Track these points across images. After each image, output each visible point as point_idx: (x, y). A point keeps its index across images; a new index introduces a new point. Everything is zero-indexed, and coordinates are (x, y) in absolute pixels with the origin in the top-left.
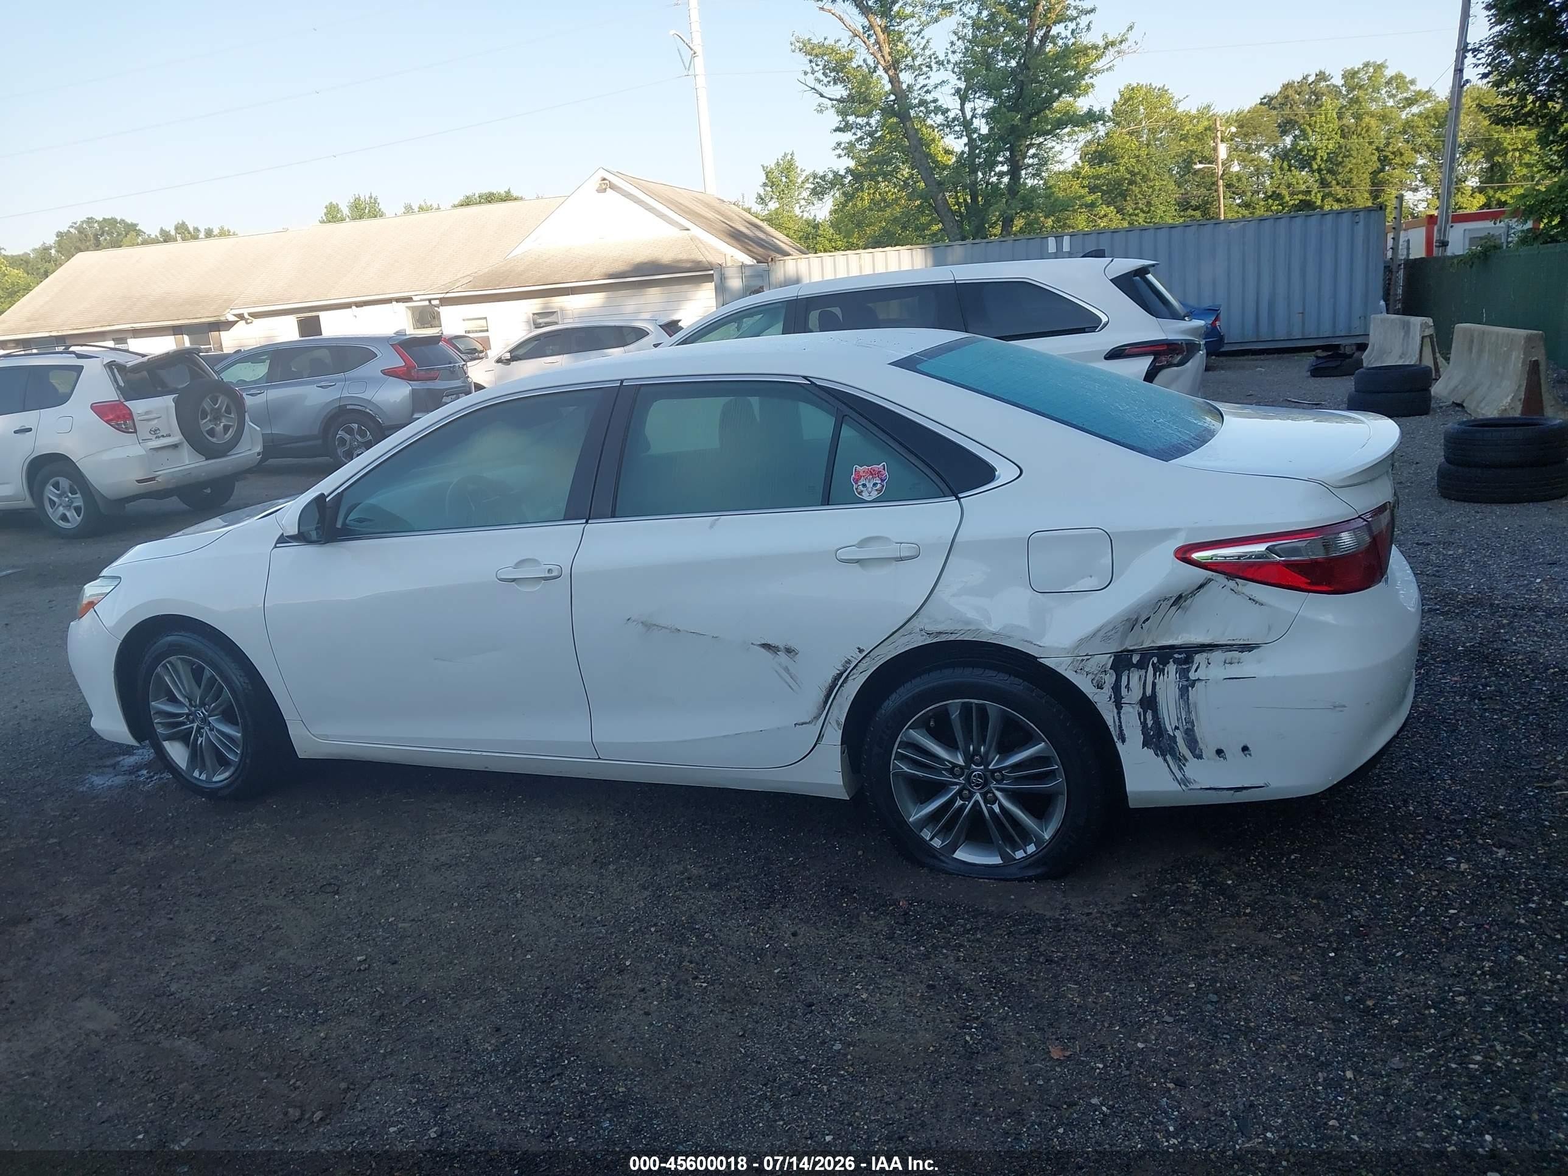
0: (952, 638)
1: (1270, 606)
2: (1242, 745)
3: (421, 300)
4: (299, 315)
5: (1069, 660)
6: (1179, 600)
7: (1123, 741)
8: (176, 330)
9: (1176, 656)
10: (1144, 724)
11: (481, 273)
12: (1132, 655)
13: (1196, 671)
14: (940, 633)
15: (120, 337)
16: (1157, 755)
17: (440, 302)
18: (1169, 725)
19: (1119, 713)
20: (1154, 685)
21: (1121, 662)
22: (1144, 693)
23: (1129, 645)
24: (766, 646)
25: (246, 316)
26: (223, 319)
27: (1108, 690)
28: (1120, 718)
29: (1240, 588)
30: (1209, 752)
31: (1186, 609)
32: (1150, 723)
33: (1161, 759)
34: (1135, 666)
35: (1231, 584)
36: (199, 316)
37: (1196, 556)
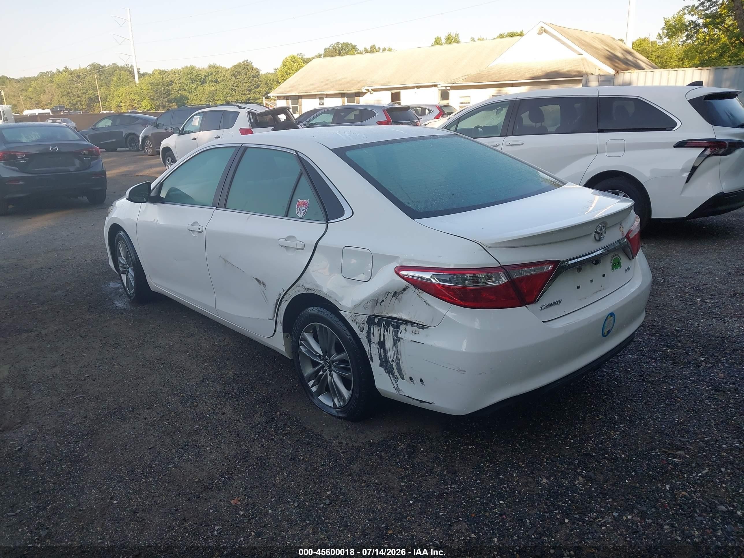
0: (313, 292)
1: (433, 307)
2: (420, 378)
3: (441, 87)
4: (392, 91)
5: (351, 315)
6: (395, 294)
7: (372, 361)
8: (343, 95)
9: (393, 323)
10: (380, 354)
11: (472, 74)
12: (375, 318)
13: (400, 333)
14: (309, 289)
15: (321, 97)
16: (386, 372)
17: (451, 88)
18: (390, 358)
19: (370, 346)
20: (384, 335)
21: (371, 321)
22: (380, 339)
23: (376, 313)
24: (257, 279)
25: (370, 90)
26: (360, 91)
27: (365, 334)
28: (370, 348)
29: (420, 294)
30: (407, 378)
31: (400, 300)
32: (383, 355)
33: (387, 375)
34: (376, 324)
35: (417, 291)
36: (351, 89)
37: (403, 273)
